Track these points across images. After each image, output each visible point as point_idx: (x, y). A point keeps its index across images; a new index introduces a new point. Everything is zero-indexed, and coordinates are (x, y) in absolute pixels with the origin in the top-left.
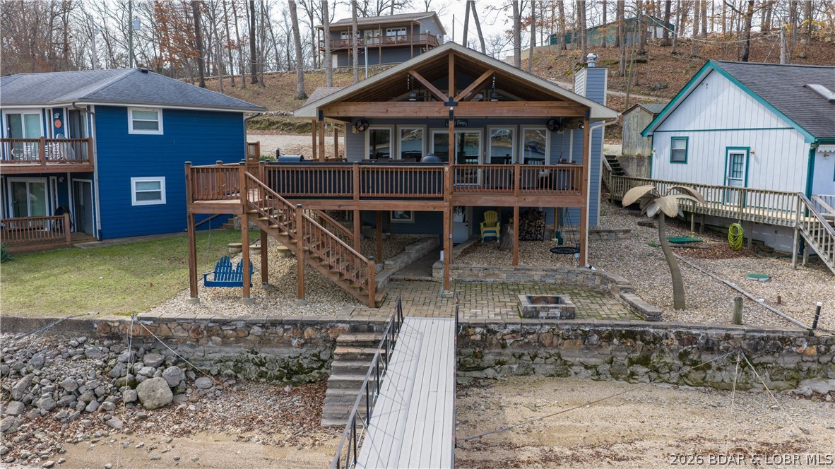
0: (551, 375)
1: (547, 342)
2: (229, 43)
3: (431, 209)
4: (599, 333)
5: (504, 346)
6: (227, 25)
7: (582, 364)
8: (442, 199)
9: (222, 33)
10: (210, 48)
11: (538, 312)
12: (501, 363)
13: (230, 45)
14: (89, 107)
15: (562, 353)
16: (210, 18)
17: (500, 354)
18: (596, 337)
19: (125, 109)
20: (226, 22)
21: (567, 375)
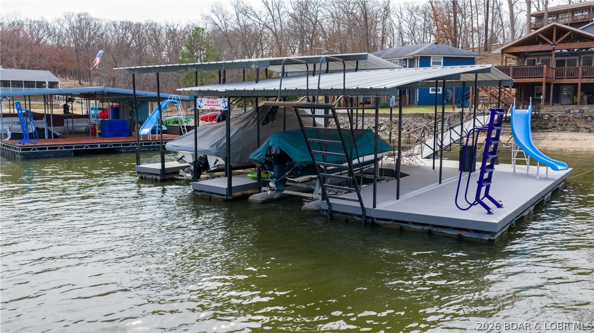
0: (573, 131)
1: (572, 120)
2: (473, 29)
3: (538, 81)
4: (591, 117)
5: (556, 122)
6: (472, 19)
7: (584, 127)
8: (542, 77)
9: (469, 24)
10: (461, 33)
11: (570, 111)
12: (555, 127)
13: (473, 30)
14: (418, 57)
15: (577, 124)
16: (462, 15)
17: (554, 124)
18: (590, 118)
19: (430, 57)
20: (472, 18)
21: (579, 131)
